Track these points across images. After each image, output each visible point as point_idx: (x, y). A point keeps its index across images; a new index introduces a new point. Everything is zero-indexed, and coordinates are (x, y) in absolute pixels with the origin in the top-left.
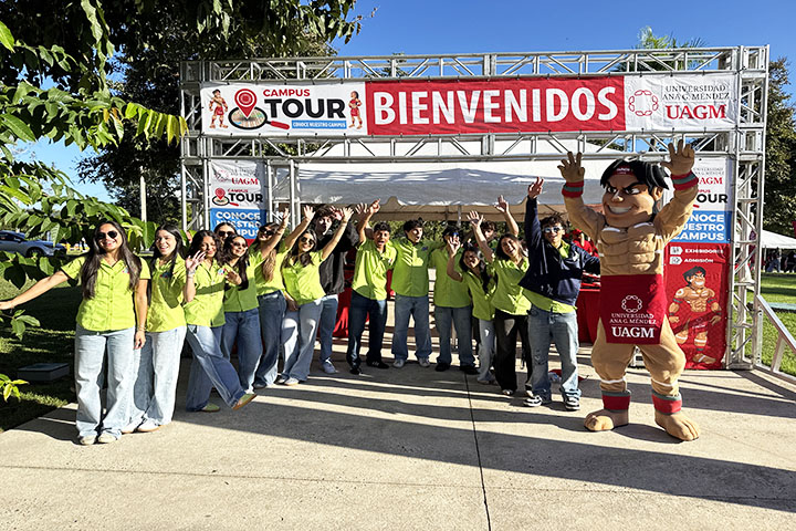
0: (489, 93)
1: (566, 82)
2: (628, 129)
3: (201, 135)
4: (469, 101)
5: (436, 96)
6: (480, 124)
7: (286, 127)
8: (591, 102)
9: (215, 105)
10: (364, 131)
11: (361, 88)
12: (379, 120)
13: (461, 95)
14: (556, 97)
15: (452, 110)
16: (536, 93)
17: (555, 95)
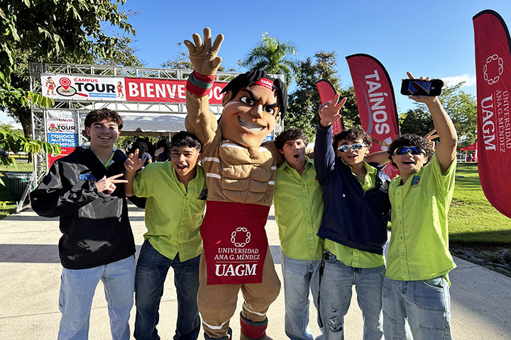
4: (172, 89)
5: (157, 86)
6: (177, 99)
7: (87, 96)
9: (49, 84)
11: (123, 80)
15: (164, 92)
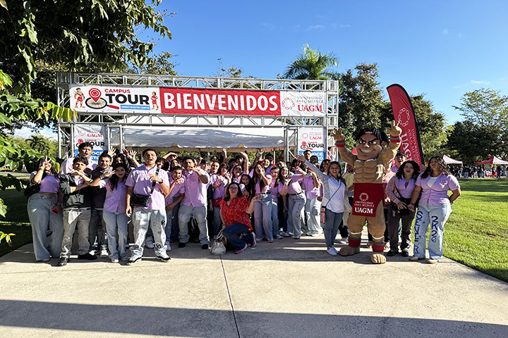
1: (255, 93)
2: (282, 115)
4: (211, 99)
5: (195, 96)
6: (217, 110)
7: (118, 108)
8: (266, 102)
9: (78, 96)
10: (159, 111)
12: (167, 106)
13: (207, 96)
14: (251, 100)
15: (203, 103)
16: (242, 97)
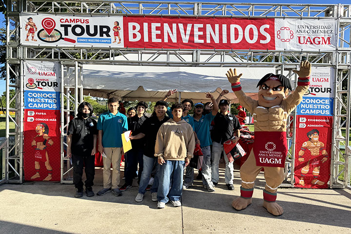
0: (197, 26)
1: (242, 21)
2: (277, 49)
3: (20, 45)
4: (185, 30)
6: (192, 44)
7: (74, 41)
8: (256, 33)
9: (29, 27)
10: (122, 45)
11: (120, 20)
12: (131, 39)
13: (181, 26)
14: (236, 29)
15: (175, 35)
16: (224, 26)
17: (235, 28)
